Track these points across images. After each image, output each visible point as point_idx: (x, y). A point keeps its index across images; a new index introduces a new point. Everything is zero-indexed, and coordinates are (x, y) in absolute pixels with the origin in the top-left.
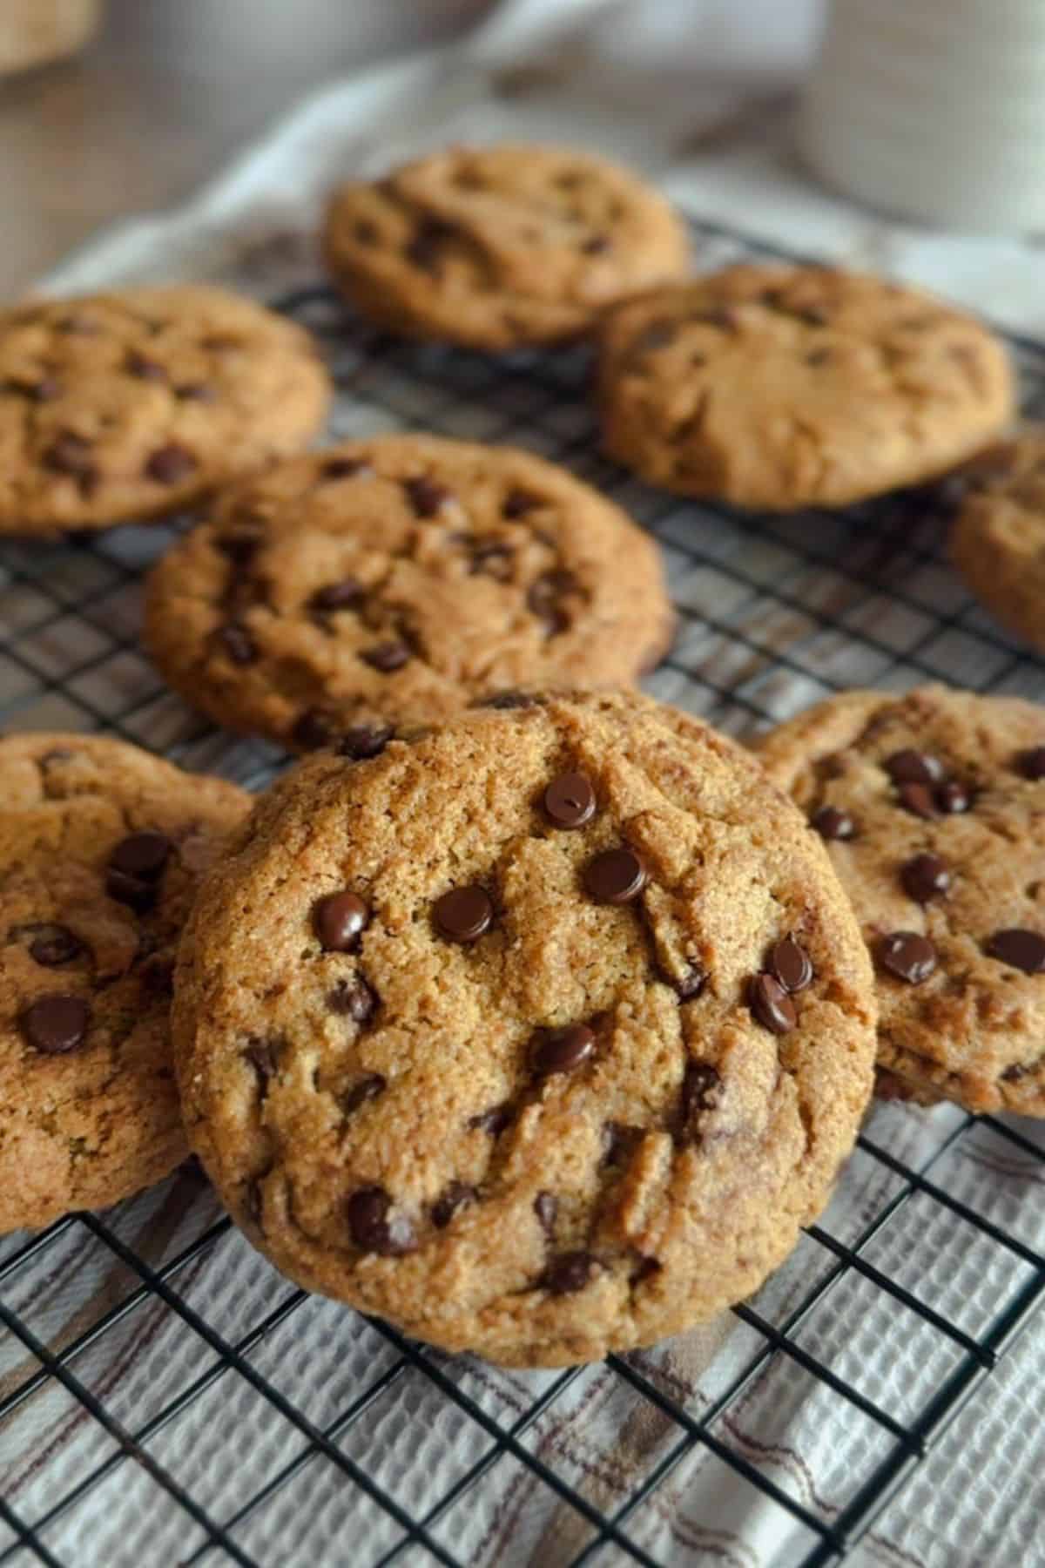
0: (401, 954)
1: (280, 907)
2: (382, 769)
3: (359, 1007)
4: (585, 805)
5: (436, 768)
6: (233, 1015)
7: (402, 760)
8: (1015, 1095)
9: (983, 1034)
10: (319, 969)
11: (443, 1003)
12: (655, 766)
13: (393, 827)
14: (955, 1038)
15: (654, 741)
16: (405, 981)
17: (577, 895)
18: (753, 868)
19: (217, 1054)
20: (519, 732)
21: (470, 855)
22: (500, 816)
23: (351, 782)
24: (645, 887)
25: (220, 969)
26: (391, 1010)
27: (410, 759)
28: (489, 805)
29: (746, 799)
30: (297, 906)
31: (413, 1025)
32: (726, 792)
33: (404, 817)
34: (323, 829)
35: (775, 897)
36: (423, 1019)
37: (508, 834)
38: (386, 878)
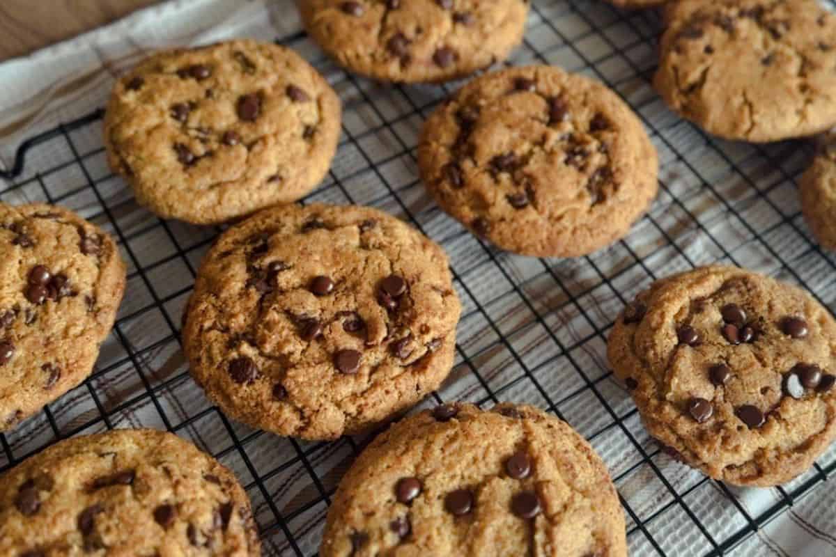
0: (427, 512)
1: (385, 477)
2: (445, 429)
3: (403, 531)
4: (524, 470)
5: (467, 436)
6: (351, 519)
7: (455, 428)
8: (729, 476)
9: (722, 452)
10: (391, 510)
11: (436, 539)
12: (561, 460)
13: (441, 456)
14: (709, 450)
15: (564, 449)
16: (425, 525)
17: (508, 509)
18: (587, 519)
19: (340, 534)
20: (507, 429)
21: (470, 477)
22: (487, 465)
23: (431, 432)
24: (538, 514)
25: (352, 498)
26: (415, 536)
27: (458, 428)
28: (484, 458)
29: (595, 487)
30: (391, 479)
31: (421, 546)
32: (588, 481)
33: (447, 453)
34: (413, 448)
35: (593, 534)
36: (426, 545)
37: (488, 473)
38: (432, 477)
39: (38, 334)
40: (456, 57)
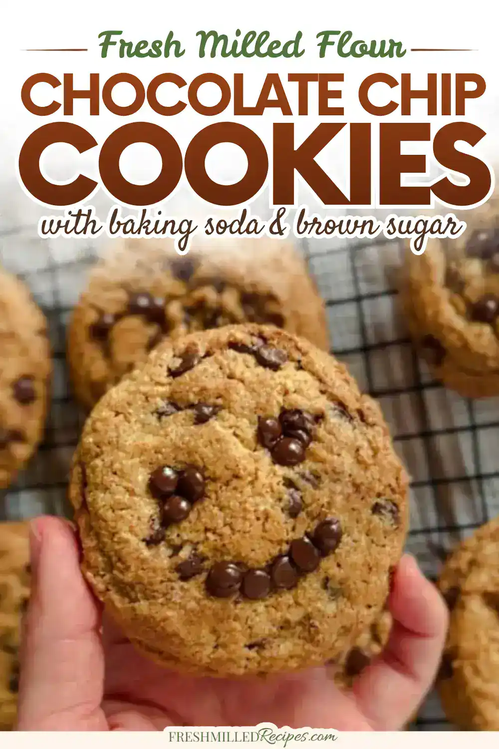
39: (338, 488)
40: (28, 377)
